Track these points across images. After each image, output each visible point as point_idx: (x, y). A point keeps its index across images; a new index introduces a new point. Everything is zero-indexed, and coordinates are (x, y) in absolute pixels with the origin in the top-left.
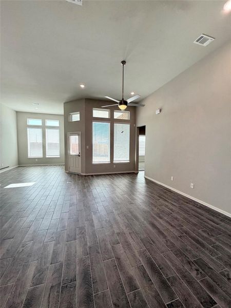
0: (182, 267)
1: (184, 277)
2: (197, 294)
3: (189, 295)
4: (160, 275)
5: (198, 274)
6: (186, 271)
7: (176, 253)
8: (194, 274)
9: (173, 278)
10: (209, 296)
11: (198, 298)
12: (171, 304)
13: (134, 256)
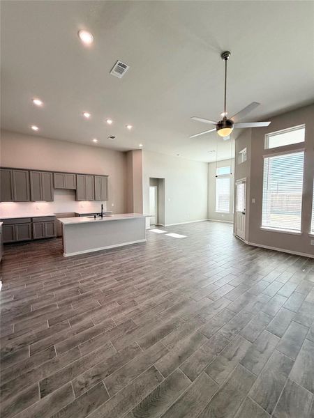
0: (91, 364)
1: (78, 365)
2: (57, 376)
3: (58, 367)
4: (82, 340)
5: (80, 384)
6: (86, 369)
7: (114, 359)
8: (81, 378)
9: (78, 353)
10: (51, 391)
11: (52, 376)
12: (53, 350)
13: (105, 318)
